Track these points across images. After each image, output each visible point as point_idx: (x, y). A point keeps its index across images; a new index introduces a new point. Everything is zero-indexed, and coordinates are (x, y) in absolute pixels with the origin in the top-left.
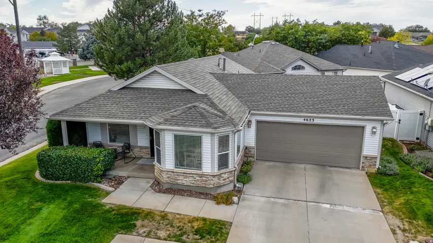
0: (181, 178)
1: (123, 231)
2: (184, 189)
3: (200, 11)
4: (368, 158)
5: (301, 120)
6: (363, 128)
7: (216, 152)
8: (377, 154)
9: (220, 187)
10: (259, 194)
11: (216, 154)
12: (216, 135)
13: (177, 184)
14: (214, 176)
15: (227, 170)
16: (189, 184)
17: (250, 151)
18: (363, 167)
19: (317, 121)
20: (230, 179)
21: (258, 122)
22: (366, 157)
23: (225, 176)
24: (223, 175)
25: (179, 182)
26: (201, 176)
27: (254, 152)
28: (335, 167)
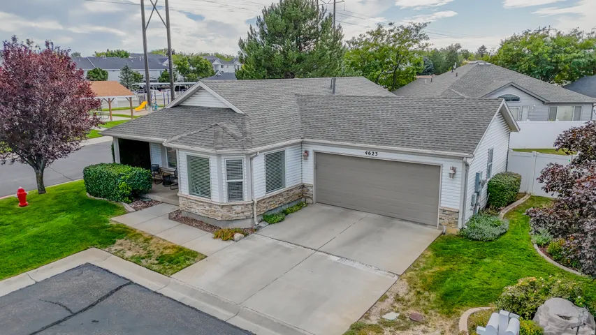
0: (194, 206)
1: (99, 246)
2: (198, 219)
3: (391, 24)
4: (447, 212)
5: (361, 153)
6: (438, 167)
7: (224, 178)
8: (458, 208)
9: (231, 221)
10: (271, 236)
11: (224, 181)
12: (222, 157)
13: (190, 213)
14: (223, 207)
15: (241, 202)
16: (200, 214)
17: (308, 190)
18: (440, 224)
19: (382, 156)
20: (245, 214)
21: (317, 154)
22: (444, 211)
23: (239, 209)
24: (234, 208)
25: (192, 210)
26: (210, 205)
27: (312, 191)
28: (406, 221)
